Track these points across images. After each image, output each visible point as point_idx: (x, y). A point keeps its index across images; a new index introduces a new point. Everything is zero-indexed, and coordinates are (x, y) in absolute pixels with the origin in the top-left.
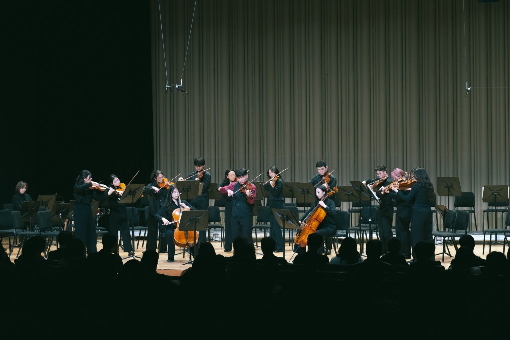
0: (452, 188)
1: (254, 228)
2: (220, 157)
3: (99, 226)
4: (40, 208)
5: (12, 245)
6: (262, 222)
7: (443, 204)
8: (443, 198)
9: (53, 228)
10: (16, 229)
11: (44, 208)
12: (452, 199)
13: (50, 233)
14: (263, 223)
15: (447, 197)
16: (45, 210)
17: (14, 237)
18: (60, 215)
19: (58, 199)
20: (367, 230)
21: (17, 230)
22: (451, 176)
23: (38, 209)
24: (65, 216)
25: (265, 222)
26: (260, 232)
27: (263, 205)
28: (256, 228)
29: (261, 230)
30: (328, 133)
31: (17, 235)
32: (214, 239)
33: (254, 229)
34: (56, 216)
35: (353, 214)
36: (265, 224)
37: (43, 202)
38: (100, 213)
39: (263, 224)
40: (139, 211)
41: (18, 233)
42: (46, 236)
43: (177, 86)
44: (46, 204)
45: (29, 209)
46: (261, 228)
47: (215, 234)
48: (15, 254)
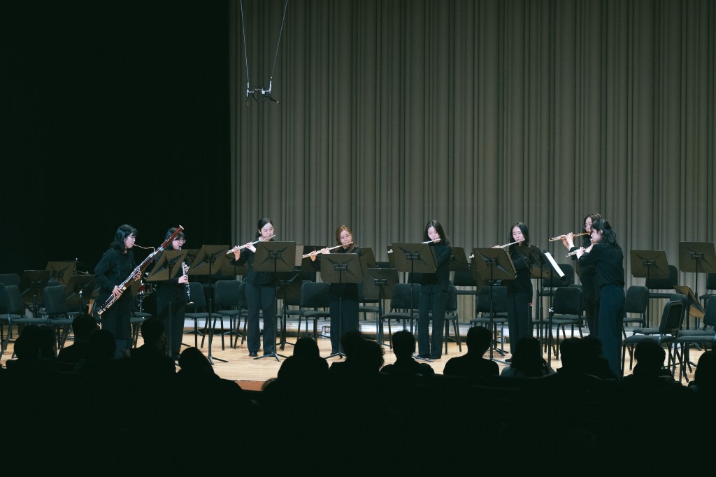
0: (703, 258)
1: (386, 317)
2: (335, 205)
3: (143, 311)
4: (50, 281)
5: (5, 338)
6: (400, 308)
7: (689, 285)
8: (689, 275)
9: (68, 313)
10: (11, 313)
11: (56, 281)
12: (702, 278)
13: (63, 320)
14: (402, 310)
15: (695, 274)
16: (58, 284)
17: (8, 326)
18: (81, 292)
19: (80, 268)
20: (566, 324)
21: (14, 316)
22: (702, 240)
23: (45, 284)
24: (88, 295)
25: (404, 309)
26: (396, 325)
27: (401, 282)
28: (390, 317)
29: (399, 321)
30: (507, 168)
31: (13, 323)
32: (323, 334)
33: (387, 320)
34: (74, 294)
35: (544, 297)
36: (404, 312)
37: (55, 272)
38: (146, 291)
39: (401, 312)
40: (205, 288)
41: (14, 320)
42: (58, 326)
43: (263, 92)
44: (59, 275)
45: (33, 282)
46: (398, 319)
47: (325, 327)
48: (9, 353)
